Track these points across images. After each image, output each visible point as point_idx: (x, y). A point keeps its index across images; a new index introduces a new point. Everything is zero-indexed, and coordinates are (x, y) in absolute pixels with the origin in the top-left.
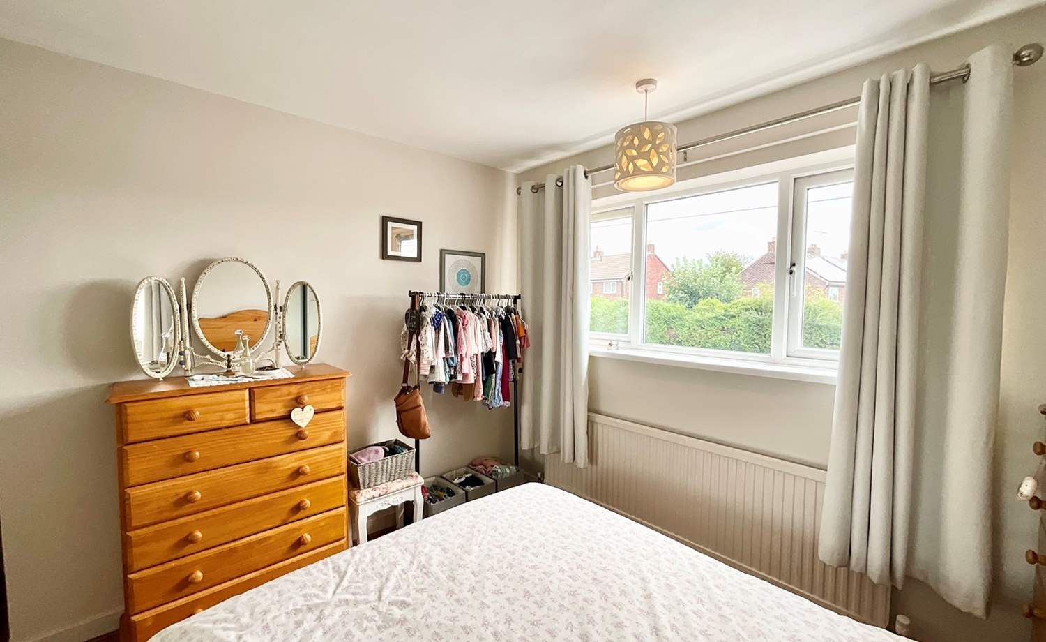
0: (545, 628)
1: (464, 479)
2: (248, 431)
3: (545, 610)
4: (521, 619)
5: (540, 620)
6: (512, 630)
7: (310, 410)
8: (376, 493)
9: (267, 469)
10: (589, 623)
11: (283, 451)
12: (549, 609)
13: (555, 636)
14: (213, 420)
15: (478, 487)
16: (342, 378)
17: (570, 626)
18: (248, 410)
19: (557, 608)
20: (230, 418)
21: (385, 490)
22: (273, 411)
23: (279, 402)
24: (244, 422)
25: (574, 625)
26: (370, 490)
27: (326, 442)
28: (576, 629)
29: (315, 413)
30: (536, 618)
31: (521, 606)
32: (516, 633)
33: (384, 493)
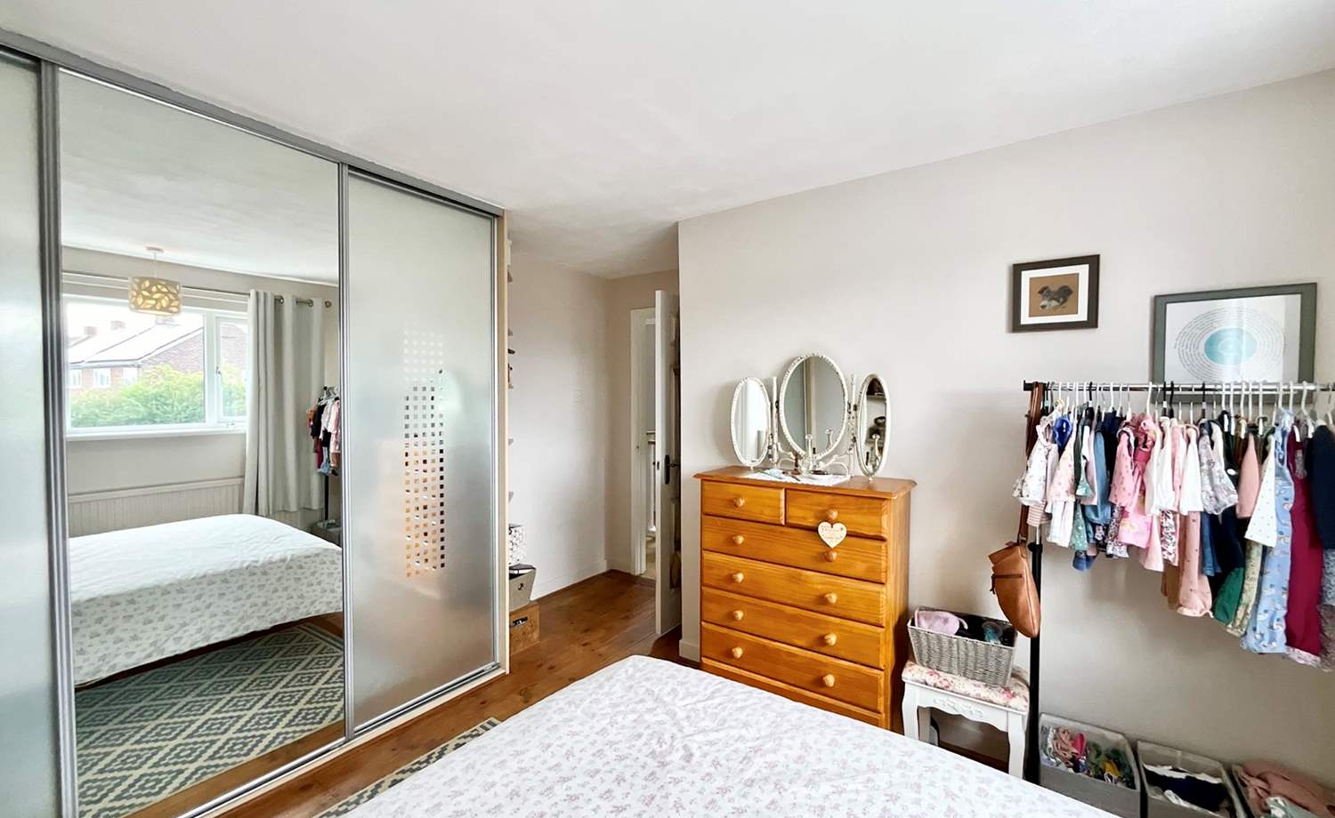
1: (1182, 776)
2: (781, 532)
7: (842, 529)
8: (931, 680)
9: (797, 580)
11: (811, 567)
14: (756, 512)
15: (1195, 808)
16: (884, 499)
18: (783, 510)
20: (767, 515)
21: (945, 683)
22: (804, 518)
23: (811, 510)
24: (778, 523)
26: (926, 670)
27: (858, 575)
29: (847, 535)
33: (943, 686)
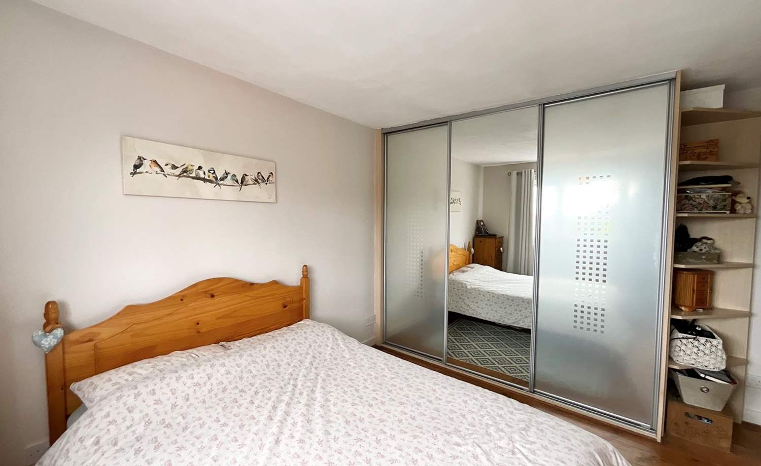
0: (353, 438)
3: (353, 450)
4: (369, 443)
5: (356, 442)
6: (374, 435)
10: (323, 440)
12: (350, 450)
13: (346, 432)
17: (336, 439)
19: (344, 451)
25: (333, 441)
28: (332, 438)
30: (359, 443)
31: (372, 452)
32: (371, 433)
